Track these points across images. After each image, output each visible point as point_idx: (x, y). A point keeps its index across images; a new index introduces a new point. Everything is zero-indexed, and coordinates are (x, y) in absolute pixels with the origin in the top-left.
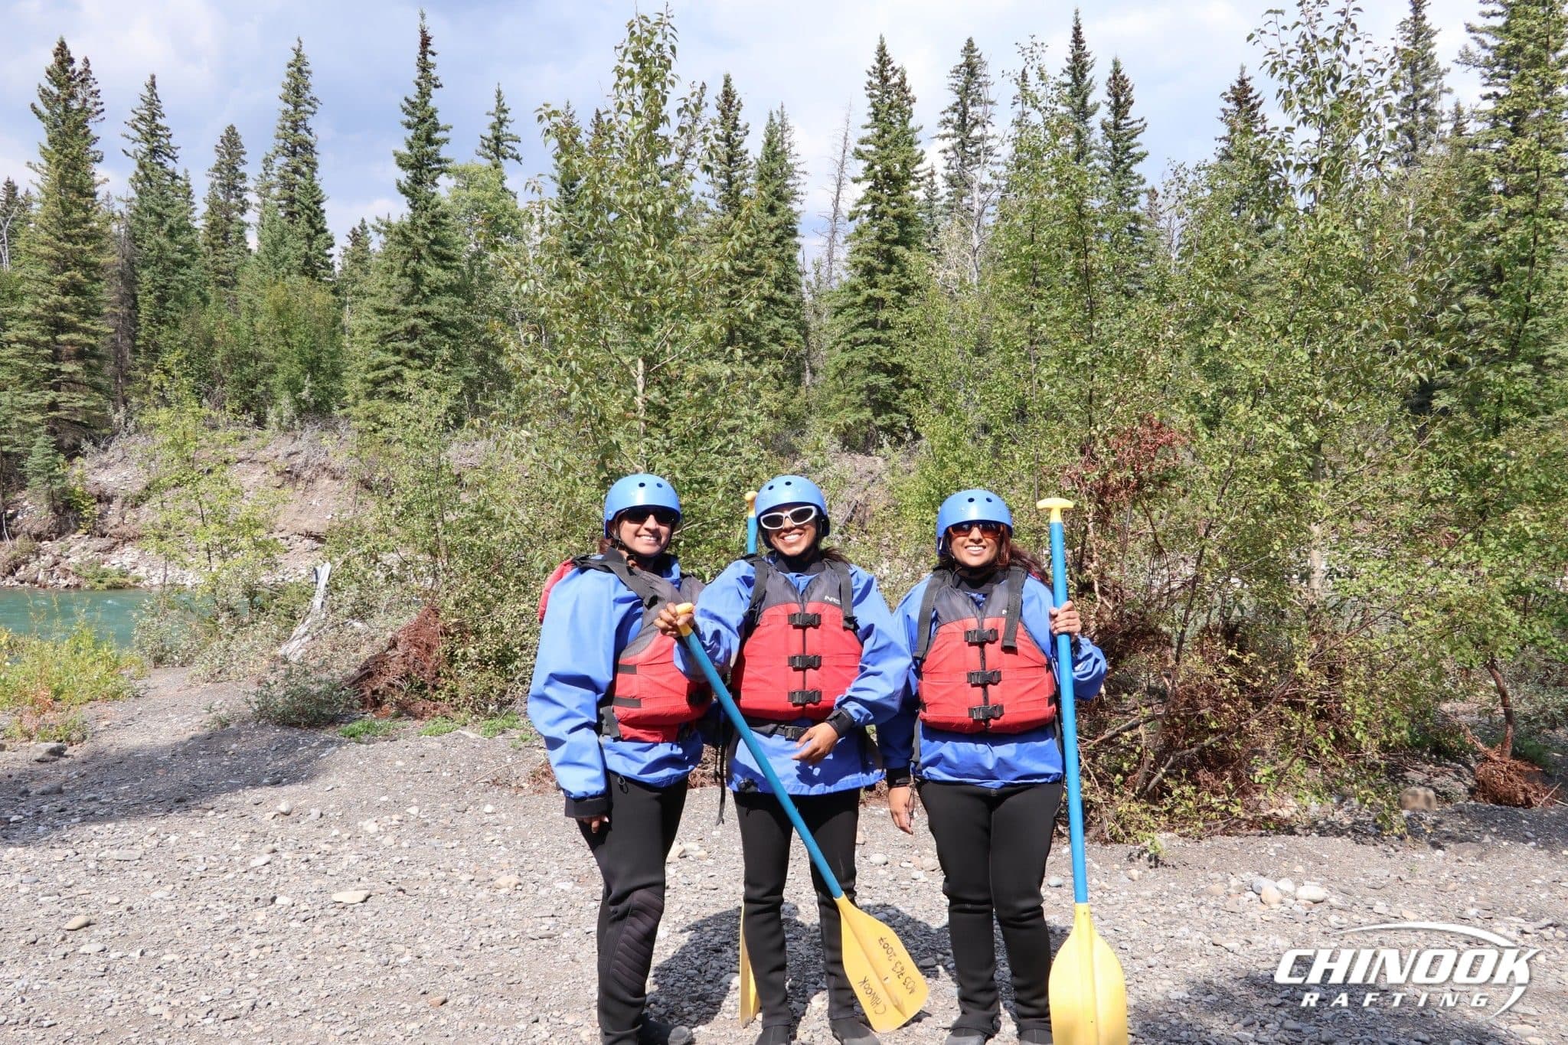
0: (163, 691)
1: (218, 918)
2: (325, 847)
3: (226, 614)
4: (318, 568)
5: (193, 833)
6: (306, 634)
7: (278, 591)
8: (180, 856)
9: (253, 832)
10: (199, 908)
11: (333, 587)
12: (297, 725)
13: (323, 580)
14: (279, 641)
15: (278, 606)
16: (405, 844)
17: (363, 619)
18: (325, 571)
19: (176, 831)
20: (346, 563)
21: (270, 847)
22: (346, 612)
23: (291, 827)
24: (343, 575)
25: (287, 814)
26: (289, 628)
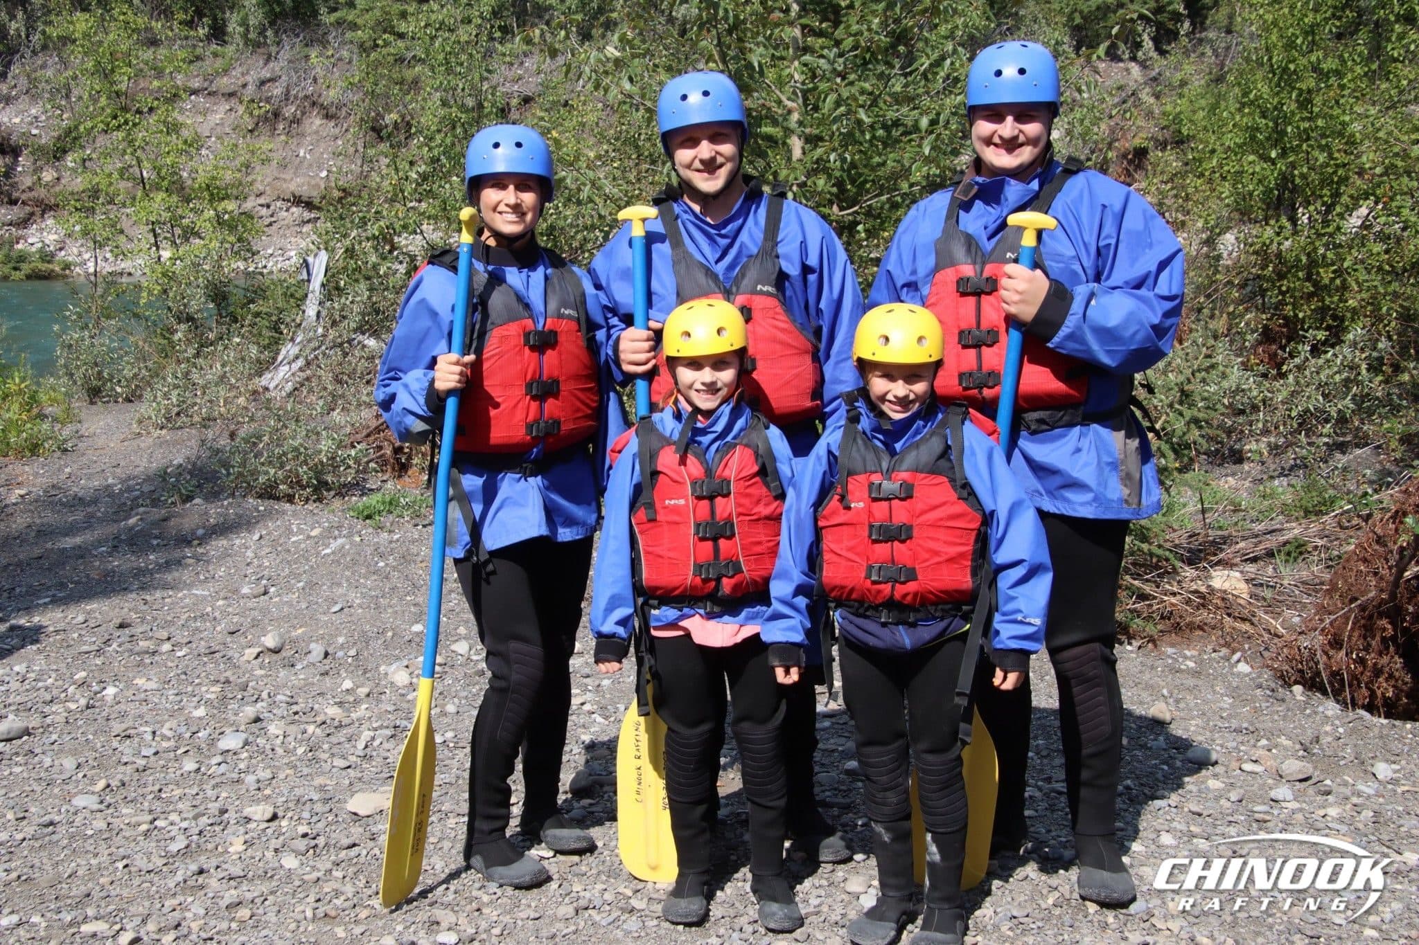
0: (100, 442)
1: (174, 847)
2: (333, 711)
3: (183, 327)
4: (310, 259)
5: (140, 682)
6: (297, 357)
7: (257, 291)
8: (117, 727)
9: (227, 682)
10: (144, 827)
11: (332, 289)
12: (290, 499)
13: (318, 277)
14: (262, 367)
15: (257, 315)
16: (451, 708)
17: (375, 334)
18: (319, 264)
19: (116, 679)
20: (350, 252)
21: (250, 711)
22: (353, 325)
23: (283, 673)
24: (345, 268)
25: (276, 651)
26: (274, 345)
